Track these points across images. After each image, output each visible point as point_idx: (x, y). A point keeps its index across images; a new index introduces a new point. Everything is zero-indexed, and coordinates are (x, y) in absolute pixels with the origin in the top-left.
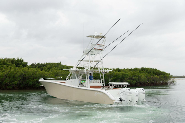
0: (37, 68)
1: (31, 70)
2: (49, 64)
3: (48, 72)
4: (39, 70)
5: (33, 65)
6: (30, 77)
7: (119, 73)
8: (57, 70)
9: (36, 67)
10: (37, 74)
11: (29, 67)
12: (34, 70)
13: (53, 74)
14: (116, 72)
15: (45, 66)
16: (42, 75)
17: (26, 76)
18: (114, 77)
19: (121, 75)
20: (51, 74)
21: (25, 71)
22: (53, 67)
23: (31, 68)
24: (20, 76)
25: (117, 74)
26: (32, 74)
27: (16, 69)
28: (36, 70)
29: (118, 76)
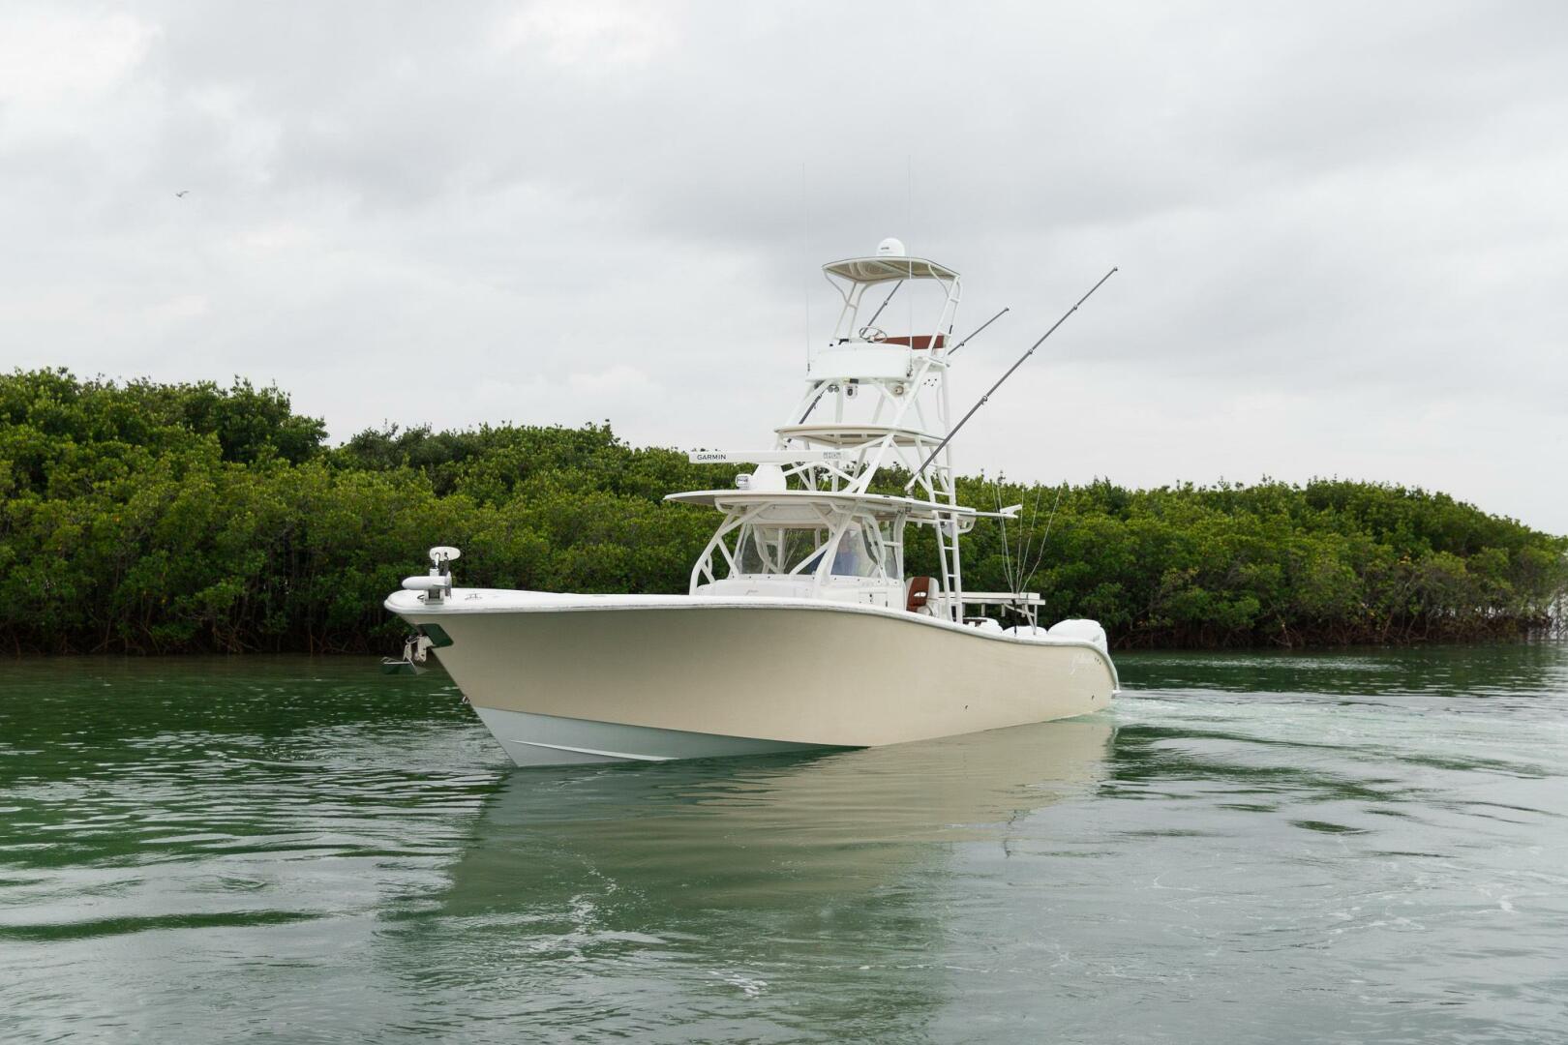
0: (404, 468)
1: (353, 484)
2: (510, 437)
3: (499, 505)
4: (422, 485)
5: (367, 447)
6: (343, 544)
7: (1114, 524)
8: (573, 487)
9: (397, 462)
10: (408, 520)
11: (335, 462)
12: (383, 484)
13: (537, 528)
14: (1088, 520)
15: (476, 454)
17: (315, 538)
18: (1072, 560)
19: (1129, 542)
20: (525, 521)
21: (301, 494)
22: (543, 463)
23: (358, 469)
24: (260, 537)
25: (1101, 535)
26: (365, 527)
27: (228, 475)
28: (397, 486)
29: (1107, 551)
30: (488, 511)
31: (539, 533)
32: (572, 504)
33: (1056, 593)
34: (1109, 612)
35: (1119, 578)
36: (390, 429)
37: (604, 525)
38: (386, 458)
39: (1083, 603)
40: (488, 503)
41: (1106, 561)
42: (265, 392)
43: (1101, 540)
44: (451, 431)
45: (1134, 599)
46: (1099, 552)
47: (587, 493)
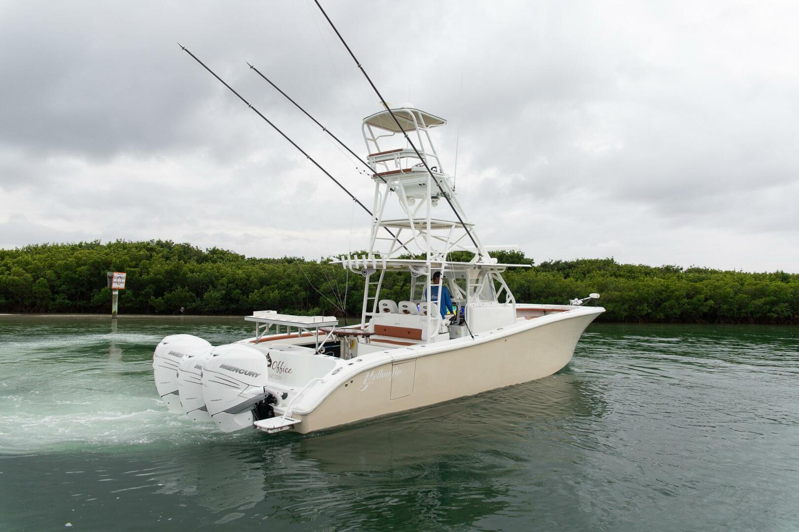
0: (555, 271)
1: (542, 276)
2: (584, 262)
3: (582, 281)
4: (560, 276)
5: (545, 266)
6: (540, 292)
7: (783, 284)
8: (603, 276)
9: (553, 270)
10: (557, 285)
11: (537, 270)
12: (550, 276)
13: (593, 287)
14: (774, 283)
15: (575, 267)
16: (568, 289)
17: (532, 290)
18: (769, 296)
19: (790, 290)
20: (590, 285)
21: (528, 279)
22: (593, 269)
23: (543, 272)
24: (518, 290)
25: (780, 288)
26: (545, 287)
27: (510, 274)
28: (554, 276)
29: (782, 294)
30: (579, 282)
31: (594, 288)
32: (603, 280)
33: (764, 306)
34: (783, 312)
35: (787, 302)
36: (551, 261)
37: (613, 286)
38: (550, 269)
39: (774, 309)
40: (579, 280)
41: (782, 296)
42: (518, 252)
43: (780, 290)
44: (567, 261)
45: (793, 308)
46: (779, 294)
47: (607, 277)
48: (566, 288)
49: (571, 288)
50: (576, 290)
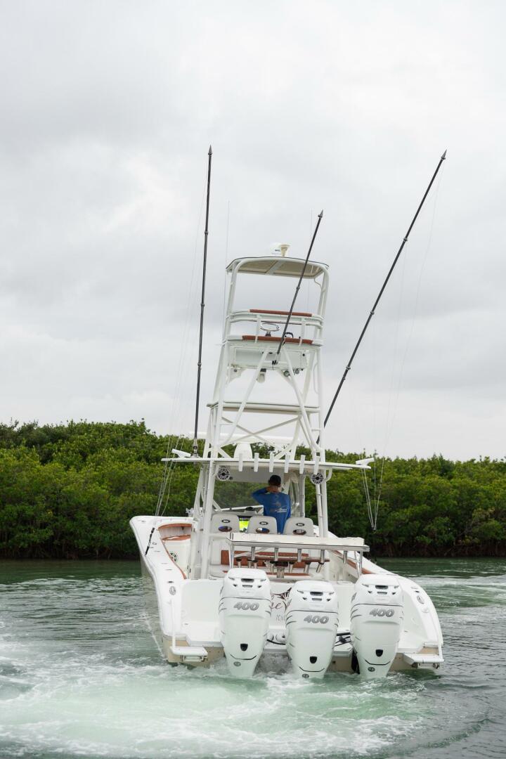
0: (23, 447)
2: (85, 428)
3: (79, 469)
4: (33, 457)
7: (444, 481)
8: (122, 459)
9: (18, 444)
10: (24, 478)
12: (9, 457)
13: (101, 483)
14: (428, 479)
15: (64, 438)
16: (48, 485)
18: (419, 503)
19: (454, 492)
20: (94, 479)
22: (104, 444)
25: (436, 488)
28: (18, 458)
29: (440, 499)
30: (72, 473)
31: (102, 486)
32: (122, 469)
33: (410, 523)
34: (441, 534)
35: (447, 514)
36: (14, 424)
37: (142, 481)
38: (11, 441)
39: (426, 529)
40: (72, 468)
41: (440, 504)
43: (437, 492)
44: (50, 425)
45: (456, 526)
46: (435, 499)
47: (130, 462)
48: (43, 484)
49: (54, 485)
50: (64, 490)
